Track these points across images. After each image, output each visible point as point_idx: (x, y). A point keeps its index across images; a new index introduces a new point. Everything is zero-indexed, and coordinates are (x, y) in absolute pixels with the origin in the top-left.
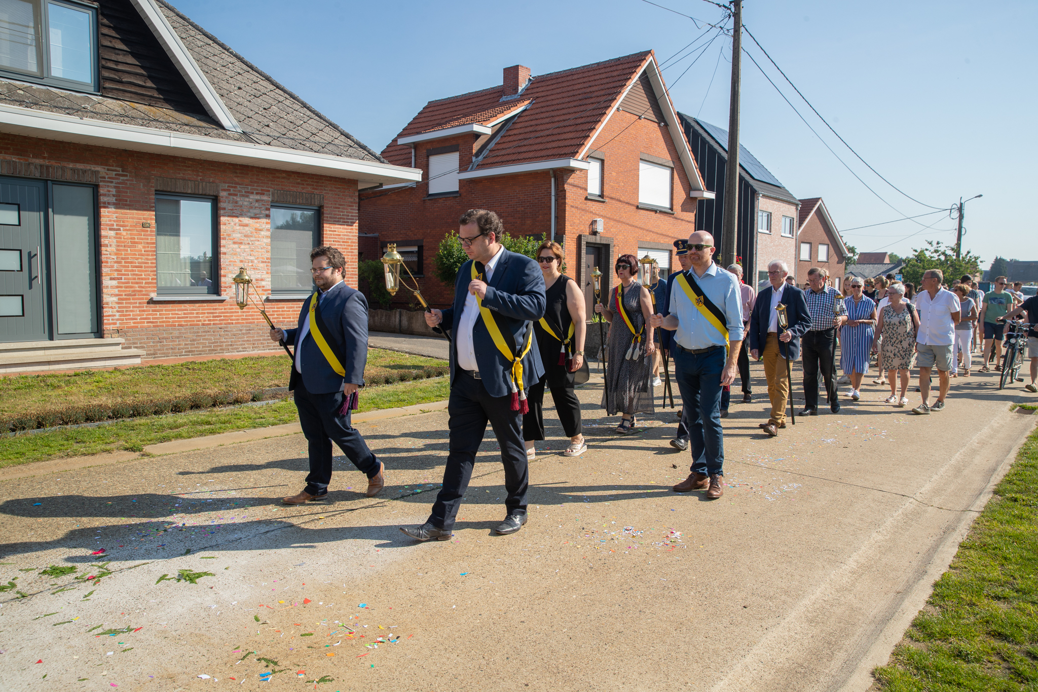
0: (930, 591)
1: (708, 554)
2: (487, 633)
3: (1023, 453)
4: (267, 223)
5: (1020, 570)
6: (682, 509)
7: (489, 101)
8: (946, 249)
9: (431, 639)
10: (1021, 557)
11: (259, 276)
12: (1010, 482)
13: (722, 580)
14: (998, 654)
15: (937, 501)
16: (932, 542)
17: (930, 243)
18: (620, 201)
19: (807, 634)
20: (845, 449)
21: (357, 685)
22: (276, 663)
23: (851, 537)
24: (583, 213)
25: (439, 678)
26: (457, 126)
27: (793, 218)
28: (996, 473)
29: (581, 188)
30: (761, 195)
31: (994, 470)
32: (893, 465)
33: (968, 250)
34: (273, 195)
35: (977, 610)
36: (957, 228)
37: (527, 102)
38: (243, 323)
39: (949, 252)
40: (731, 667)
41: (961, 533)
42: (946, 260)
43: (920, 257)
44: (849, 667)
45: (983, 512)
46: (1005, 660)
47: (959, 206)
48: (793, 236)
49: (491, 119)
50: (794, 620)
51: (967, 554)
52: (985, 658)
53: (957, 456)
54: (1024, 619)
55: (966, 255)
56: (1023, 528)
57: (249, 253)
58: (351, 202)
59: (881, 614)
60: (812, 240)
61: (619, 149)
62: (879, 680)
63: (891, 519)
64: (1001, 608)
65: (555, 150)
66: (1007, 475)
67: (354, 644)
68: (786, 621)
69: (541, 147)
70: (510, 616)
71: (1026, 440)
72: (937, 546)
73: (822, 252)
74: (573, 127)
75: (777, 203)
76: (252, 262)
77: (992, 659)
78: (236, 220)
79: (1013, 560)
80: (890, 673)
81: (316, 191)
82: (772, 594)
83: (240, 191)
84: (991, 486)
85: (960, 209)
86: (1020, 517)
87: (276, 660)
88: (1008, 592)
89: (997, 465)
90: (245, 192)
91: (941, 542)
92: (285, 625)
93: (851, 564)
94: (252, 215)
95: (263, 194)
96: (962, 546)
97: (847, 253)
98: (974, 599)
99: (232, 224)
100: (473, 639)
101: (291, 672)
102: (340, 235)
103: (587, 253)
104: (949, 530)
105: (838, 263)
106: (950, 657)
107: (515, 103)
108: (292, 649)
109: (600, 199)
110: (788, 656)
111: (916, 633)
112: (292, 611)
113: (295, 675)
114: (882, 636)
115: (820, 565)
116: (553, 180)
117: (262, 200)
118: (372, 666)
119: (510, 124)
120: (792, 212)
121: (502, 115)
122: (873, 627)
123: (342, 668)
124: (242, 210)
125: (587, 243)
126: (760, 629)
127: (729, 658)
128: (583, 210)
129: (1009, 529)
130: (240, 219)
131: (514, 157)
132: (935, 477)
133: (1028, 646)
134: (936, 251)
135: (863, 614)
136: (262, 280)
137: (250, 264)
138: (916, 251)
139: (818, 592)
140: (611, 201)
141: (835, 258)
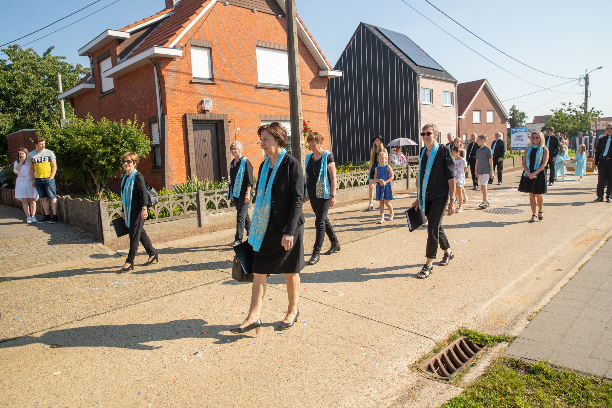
8: (577, 107)
17: (564, 104)
18: (235, 82)
24: (188, 94)
27: (453, 93)
29: (186, 73)
30: (421, 76)
33: (592, 107)
36: (584, 92)
39: (579, 110)
42: (577, 116)
43: (559, 114)
47: (585, 76)
48: (453, 105)
55: (591, 111)
60: (481, 108)
61: (229, 38)
73: (490, 117)
75: (437, 82)
85: (586, 78)
97: (508, 116)
103: (194, 129)
105: (502, 123)
109: (210, 82)
116: (155, 68)
120: (452, 88)
125: (193, 120)
128: (187, 92)
134: (569, 110)
138: (553, 111)
140: (222, 83)
141: (500, 120)
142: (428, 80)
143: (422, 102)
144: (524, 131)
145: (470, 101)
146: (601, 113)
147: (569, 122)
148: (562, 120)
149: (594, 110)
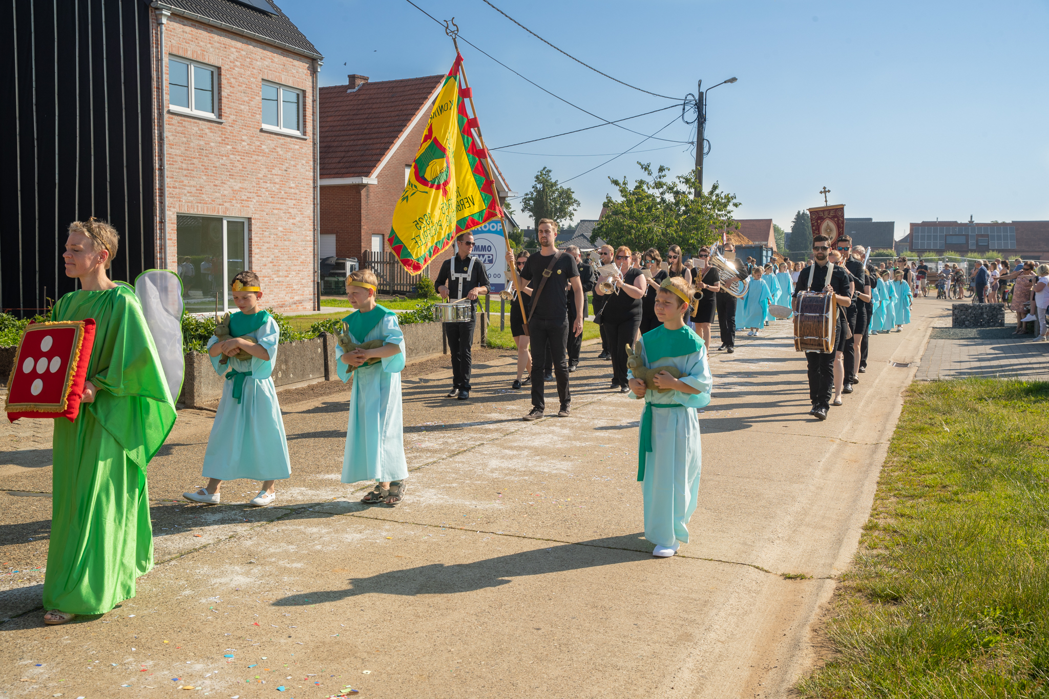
8: (677, 181)
17: (646, 168)
27: (304, 92)
30: (168, 14)
33: (714, 182)
36: (695, 140)
39: (682, 187)
42: (677, 203)
47: (697, 98)
48: (304, 133)
55: (711, 193)
85: (700, 105)
120: (299, 76)
138: (616, 183)
142: (203, 34)
143: (172, 107)
144: (496, 232)
145: (396, 137)
146: (735, 201)
147: (656, 219)
148: (639, 211)
149: (717, 191)
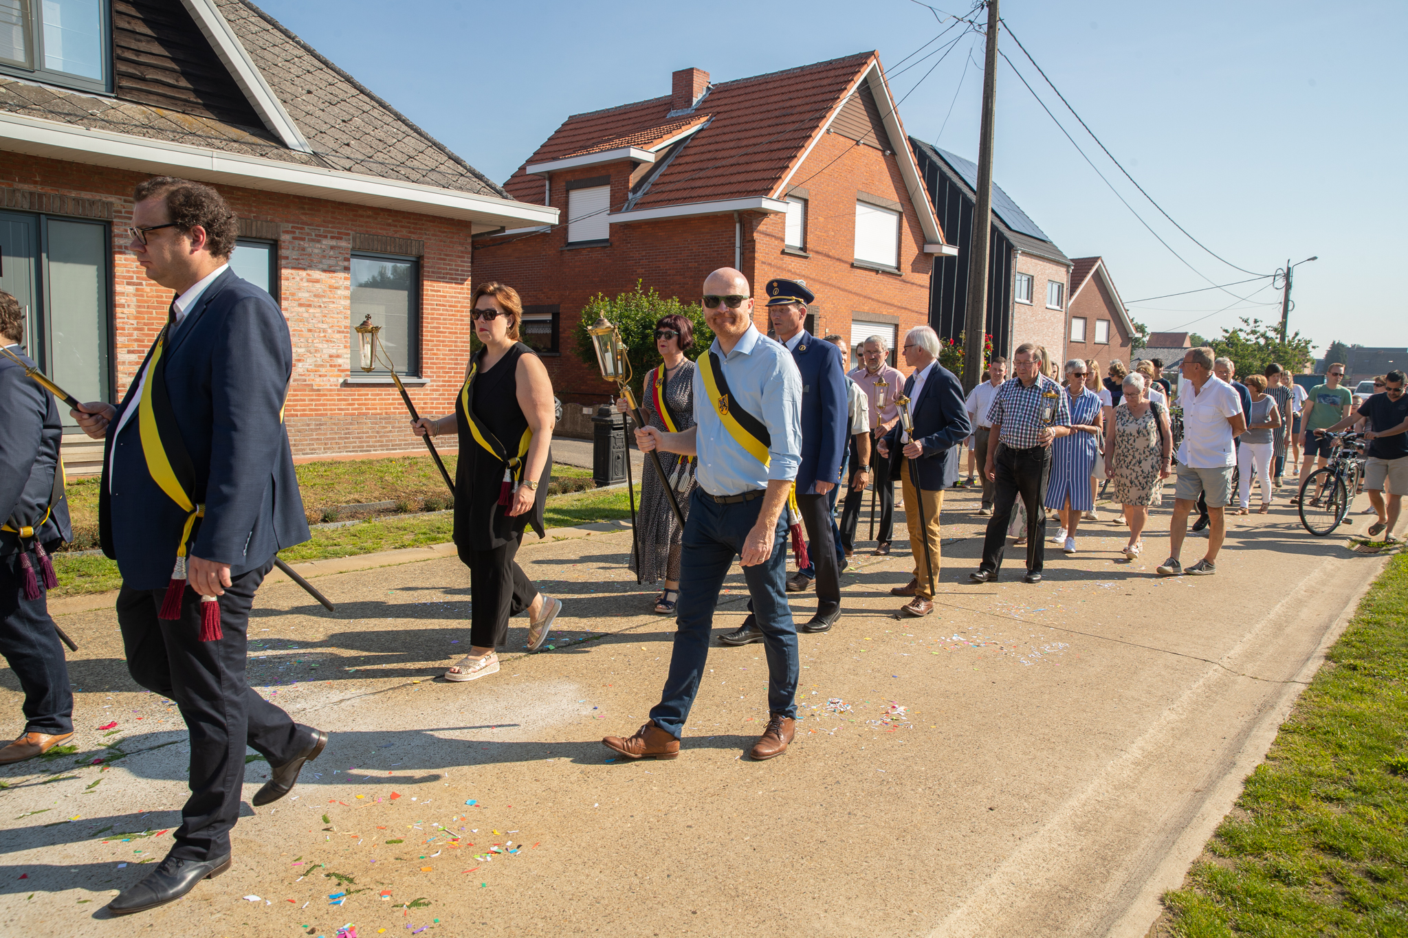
0: (1240, 790)
1: (942, 736)
2: (641, 842)
3: (1365, 606)
4: (346, 279)
5: (1359, 761)
6: (907, 676)
7: (652, 117)
8: (1267, 329)
9: (565, 849)
10: (1361, 745)
11: (334, 352)
12: (1347, 644)
13: (961, 772)
14: (1329, 874)
15: (1250, 669)
16: (1243, 723)
17: (1246, 321)
18: (829, 256)
19: (1075, 846)
20: (1128, 597)
21: (462, 911)
22: (351, 881)
23: (1134, 716)
25: (574, 903)
26: (608, 150)
27: (1063, 284)
28: (1329, 631)
29: (777, 238)
30: (1020, 252)
31: (1327, 627)
32: (1193, 619)
33: (1296, 331)
34: (354, 240)
35: (1301, 815)
36: (1283, 301)
37: (704, 119)
38: (312, 415)
39: (1271, 334)
40: (972, 891)
41: (1282, 712)
42: (1267, 345)
43: (1232, 340)
44: (1131, 891)
45: (1311, 684)
46: (1337, 883)
47: (1286, 271)
48: (1062, 307)
49: (655, 142)
50: (1056, 827)
51: (1290, 740)
52: (1311, 879)
53: (1278, 608)
54: (1364, 828)
55: (1294, 338)
56: (1364, 706)
57: (320, 319)
58: (462, 252)
59: (1174, 820)
60: (1087, 314)
61: (828, 185)
62: (1170, 908)
63: (1189, 692)
64: (1333, 812)
65: (742, 185)
66: (1344, 635)
67: (459, 855)
68: (1047, 828)
69: (723, 180)
70: (672, 817)
71: (1369, 588)
72: (1250, 729)
73: (1101, 331)
74: (766, 154)
75: (1040, 262)
76: (325, 331)
77: (1321, 880)
78: (303, 273)
79: (1351, 749)
80: (1185, 899)
81: (413, 236)
82: (1027, 791)
83: (308, 234)
84: (1323, 649)
85: (1288, 276)
86: (1361, 692)
87: (351, 876)
88: (1342, 791)
89: (1331, 621)
90: (316, 235)
91: (1255, 723)
92: (364, 828)
93: (1135, 752)
94: (325, 267)
95: (341, 238)
96: (1283, 730)
97: (1134, 332)
98: (1297, 801)
99: (298, 278)
100: (621, 849)
101: (372, 893)
102: (445, 297)
104: (1266, 707)
105: (1122, 345)
106: (1265, 877)
107: (687, 120)
108: (373, 862)
109: (802, 253)
110: (1049, 875)
111: (1220, 846)
112: (374, 809)
113: (377, 897)
114: (1174, 850)
115: (1093, 754)
116: (738, 226)
117: (339, 247)
118: (483, 886)
119: (681, 149)
120: (1062, 275)
121: (669, 135)
122: (1162, 837)
123: (442, 887)
124: (312, 261)
126: (1012, 839)
127: (969, 878)
128: (778, 268)
129: (1345, 707)
130: (309, 272)
131: (685, 194)
132: (1248, 636)
133: (1368, 864)
134: (1253, 332)
135: (1150, 820)
136: (338, 356)
137: (322, 335)
138: (1226, 331)
139: (1090, 790)
140: (816, 256)
141: (1118, 340)
142: (1028, 259)
143: (1017, 300)
146: (1312, 345)
147: (1253, 356)
149: (1298, 338)
